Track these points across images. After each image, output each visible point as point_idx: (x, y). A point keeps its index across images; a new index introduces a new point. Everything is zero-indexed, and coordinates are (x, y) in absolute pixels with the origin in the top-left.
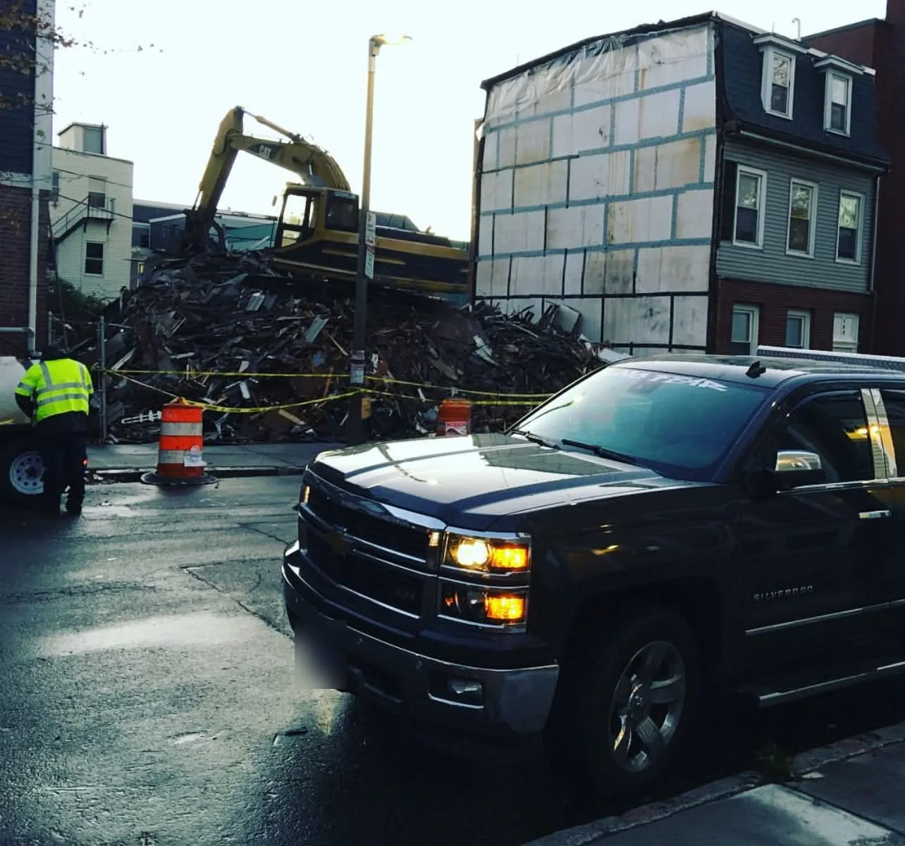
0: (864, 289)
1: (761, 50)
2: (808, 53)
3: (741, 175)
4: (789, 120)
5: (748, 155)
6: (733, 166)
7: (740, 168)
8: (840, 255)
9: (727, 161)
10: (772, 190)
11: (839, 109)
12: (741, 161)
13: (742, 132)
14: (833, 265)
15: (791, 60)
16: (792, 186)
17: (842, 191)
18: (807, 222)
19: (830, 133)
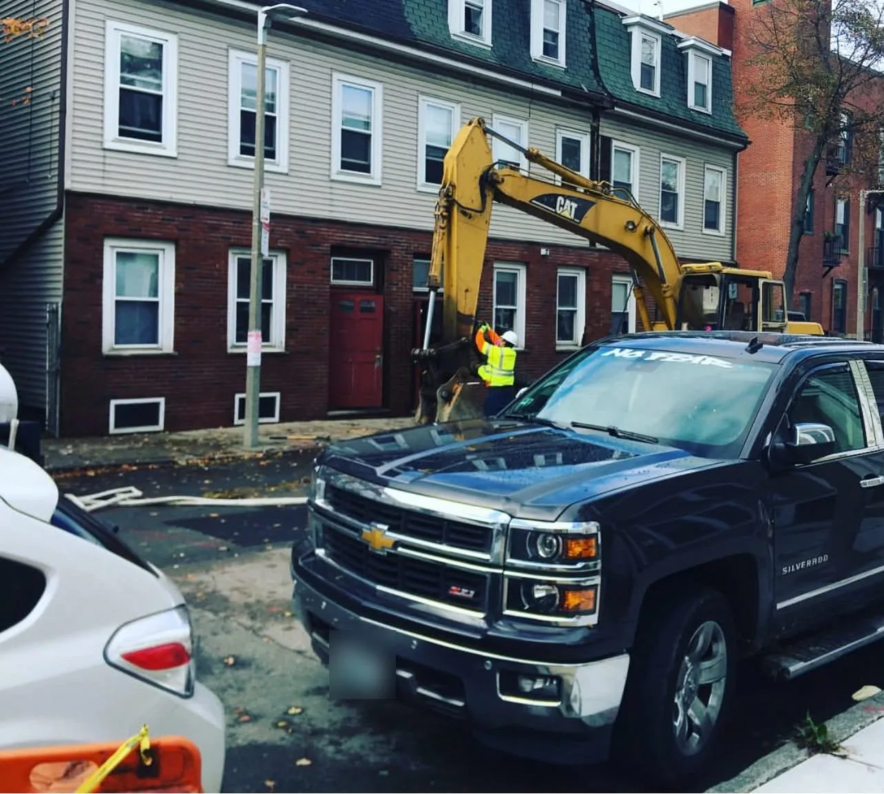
0: (729, 258)
1: (629, 30)
2: (673, 35)
3: (616, 150)
4: (656, 98)
5: (622, 131)
6: (607, 141)
7: (614, 143)
8: (706, 227)
9: (602, 136)
10: (645, 165)
11: (701, 88)
12: (616, 137)
13: (616, 109)
14: (701, 236)
15: (657, 40)
16: (662, 160)
17: (707, 166)
18: (676, 195)
19: (693, 110)
